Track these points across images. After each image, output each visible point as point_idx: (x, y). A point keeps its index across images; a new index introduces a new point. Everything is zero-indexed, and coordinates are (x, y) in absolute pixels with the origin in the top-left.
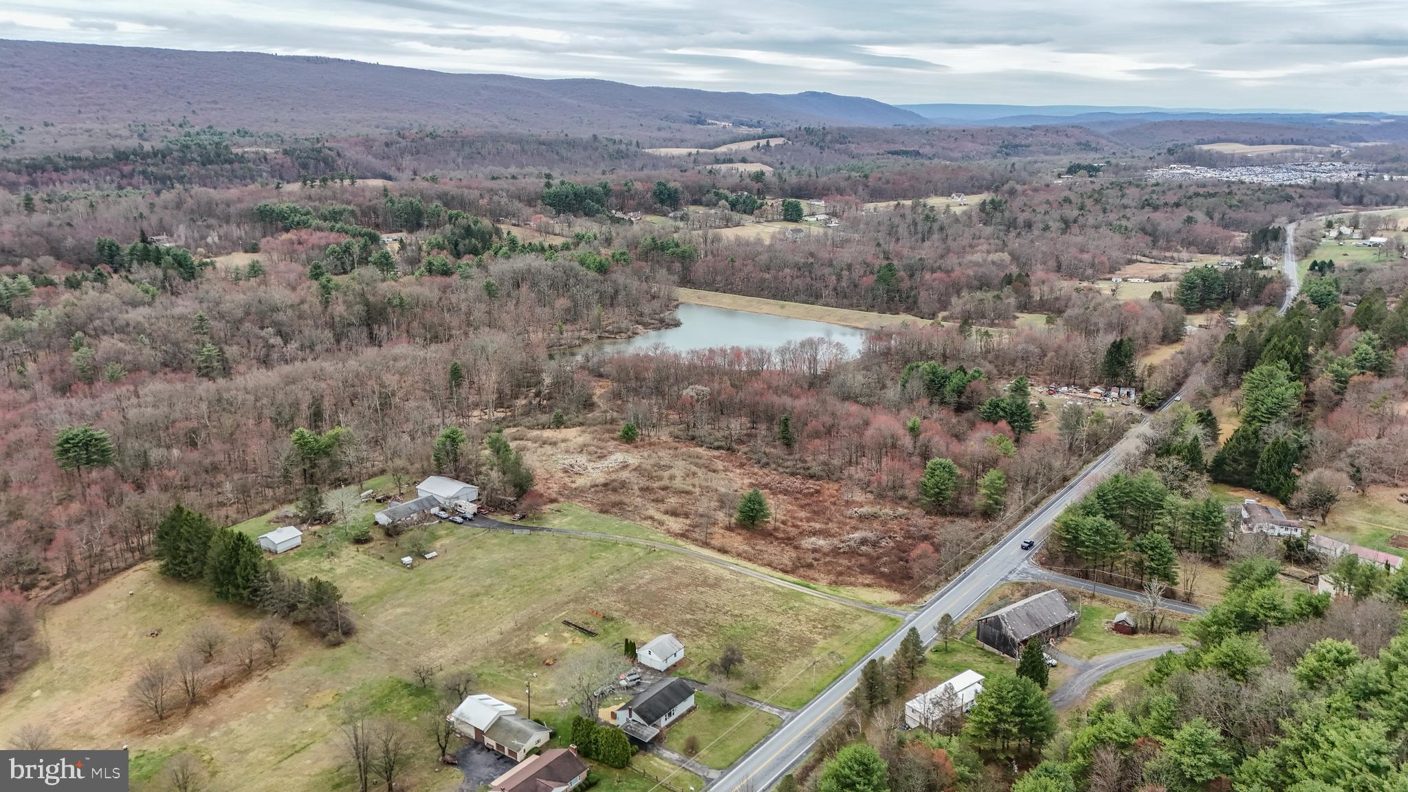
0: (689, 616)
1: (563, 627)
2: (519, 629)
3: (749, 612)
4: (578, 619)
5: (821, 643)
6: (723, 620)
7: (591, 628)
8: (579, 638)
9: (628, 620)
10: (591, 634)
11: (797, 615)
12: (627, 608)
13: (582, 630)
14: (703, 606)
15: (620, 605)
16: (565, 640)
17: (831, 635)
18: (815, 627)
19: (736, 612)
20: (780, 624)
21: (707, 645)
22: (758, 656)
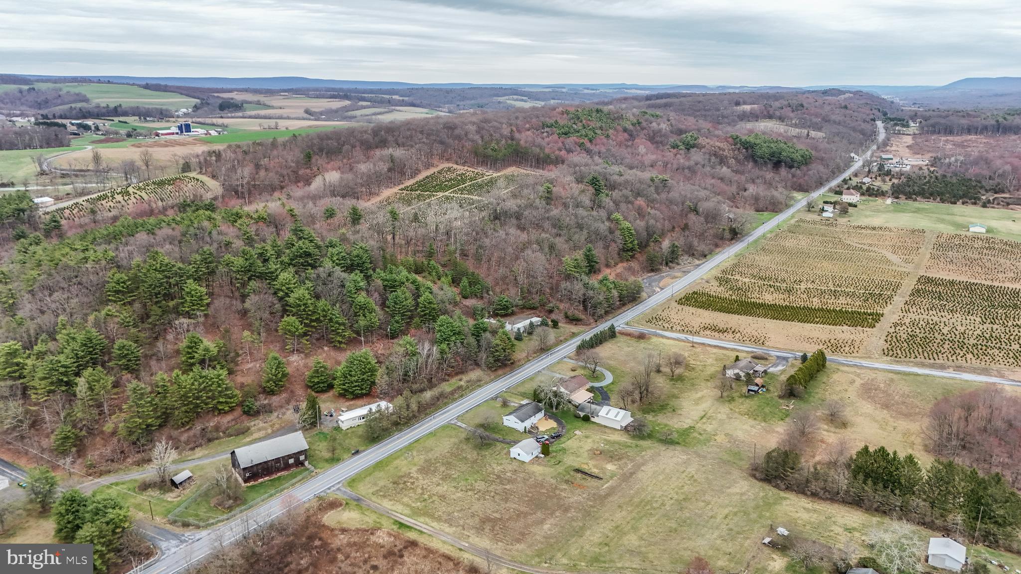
0: (508, 487)
1: (601, 476)
2: (632, 474)
3: (459, 495)
4: (593, 483)
5: (415, 469)
6: (480, 485)
7: (579, 475)
8: (585, 468)
9: (553, 481)
10: (578, 471)
11: (422, 494)
12: (558, 492)
13: (586, 473)
14: (497, 497)
15: (563, 494)
16: (595, 466)
17: (402, 477)
18: (413, 483)
19: (470, 493)
20: (438, 485)
21: (495, 466)
22: (461, 460)
